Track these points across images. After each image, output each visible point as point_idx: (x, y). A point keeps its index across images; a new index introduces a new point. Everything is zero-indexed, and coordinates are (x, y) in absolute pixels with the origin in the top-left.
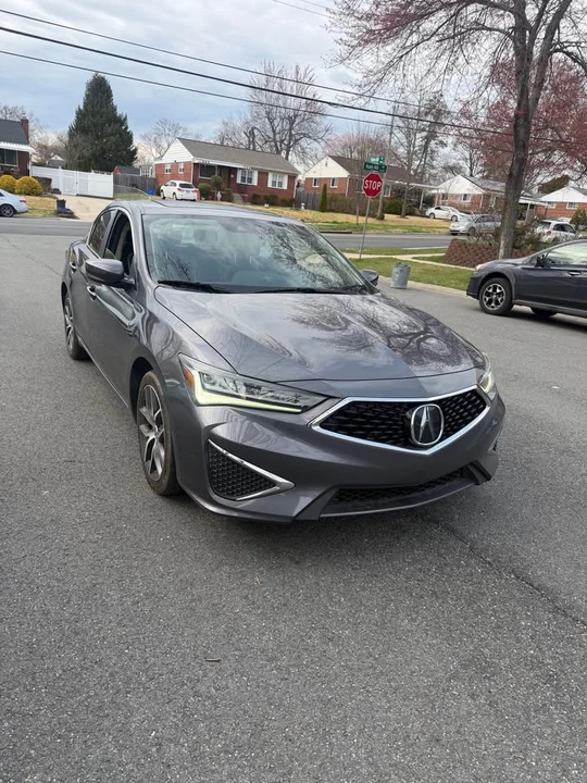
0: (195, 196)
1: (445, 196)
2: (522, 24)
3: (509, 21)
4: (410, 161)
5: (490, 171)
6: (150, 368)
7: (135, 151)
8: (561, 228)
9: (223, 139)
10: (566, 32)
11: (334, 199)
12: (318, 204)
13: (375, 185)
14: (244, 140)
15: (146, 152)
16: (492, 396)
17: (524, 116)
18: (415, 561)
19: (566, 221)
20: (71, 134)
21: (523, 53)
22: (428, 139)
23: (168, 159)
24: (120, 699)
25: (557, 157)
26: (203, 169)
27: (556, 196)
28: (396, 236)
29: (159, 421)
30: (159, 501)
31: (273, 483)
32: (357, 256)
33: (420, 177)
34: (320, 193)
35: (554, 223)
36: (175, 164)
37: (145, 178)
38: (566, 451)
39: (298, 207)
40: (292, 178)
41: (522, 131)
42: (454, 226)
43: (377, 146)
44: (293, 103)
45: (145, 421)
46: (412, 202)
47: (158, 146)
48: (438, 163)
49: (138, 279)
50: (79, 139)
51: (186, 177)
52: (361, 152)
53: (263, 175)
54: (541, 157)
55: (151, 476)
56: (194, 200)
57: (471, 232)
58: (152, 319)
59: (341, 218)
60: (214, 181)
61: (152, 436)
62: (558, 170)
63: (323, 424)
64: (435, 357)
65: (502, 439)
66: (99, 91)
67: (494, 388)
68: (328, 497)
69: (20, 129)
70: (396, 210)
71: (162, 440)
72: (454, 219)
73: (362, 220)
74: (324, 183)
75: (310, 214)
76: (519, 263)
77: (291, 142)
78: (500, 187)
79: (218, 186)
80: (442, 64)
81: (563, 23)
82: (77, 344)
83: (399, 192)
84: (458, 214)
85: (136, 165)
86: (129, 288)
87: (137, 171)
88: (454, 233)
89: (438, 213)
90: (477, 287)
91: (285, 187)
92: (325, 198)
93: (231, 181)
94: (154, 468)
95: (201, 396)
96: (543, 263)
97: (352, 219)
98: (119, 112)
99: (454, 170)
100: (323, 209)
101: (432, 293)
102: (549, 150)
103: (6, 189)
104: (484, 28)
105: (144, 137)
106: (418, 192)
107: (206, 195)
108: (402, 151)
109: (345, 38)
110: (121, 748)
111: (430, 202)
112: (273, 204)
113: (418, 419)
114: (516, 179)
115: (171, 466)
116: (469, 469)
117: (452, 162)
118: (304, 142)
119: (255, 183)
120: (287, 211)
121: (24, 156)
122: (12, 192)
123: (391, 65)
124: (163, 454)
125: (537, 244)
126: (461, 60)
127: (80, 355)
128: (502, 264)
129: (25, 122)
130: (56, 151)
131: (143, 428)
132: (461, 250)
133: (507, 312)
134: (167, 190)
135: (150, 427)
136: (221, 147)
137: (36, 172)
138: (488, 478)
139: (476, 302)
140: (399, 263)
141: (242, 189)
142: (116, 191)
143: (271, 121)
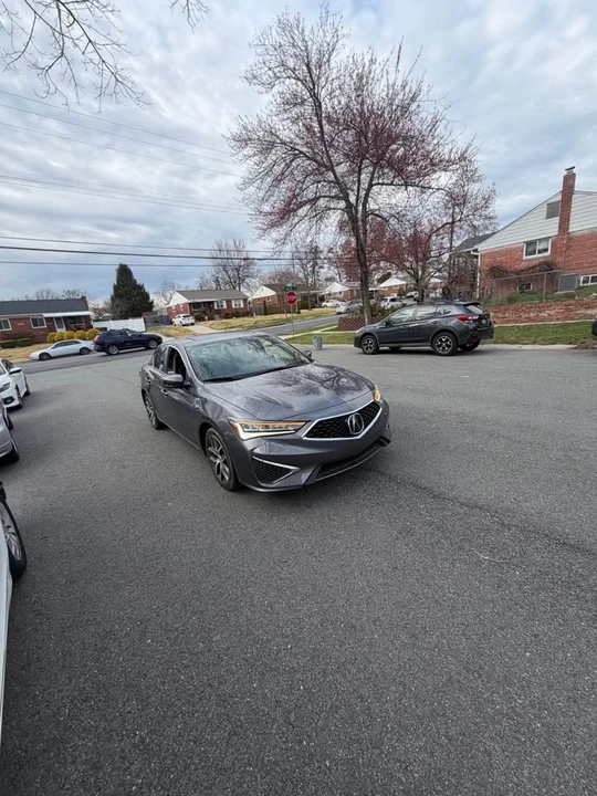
0: (193, 321)
1: (329, 295)
2: (349, 205)
3: (342, 204)
4: (307, 279)
5: (351, 277)
6: (211, 426)
7: (152, 302)
8: (393, 300)
9: (201, 287)
10: (372, 205)
11: (270, 307)
12: (262, 311)
13: (293, 298)
14: (214, 286)
15: (159, 302)
16: (381, 402)
17: (360, 249)
18: (365, 491)
19: (395, 296)
20: (113, 299)
21: (353, 219)
22: (313, 266)
23: (173, 304)
24: (245, 591)
25: (382, 264)
26: (194, 305)
27: (387, 284)
28: (309, 321)
29: (221, 453)
30: (230, 493)
31: (289, 470)
32: (291, 336)
33: (314, 287)
34: (262, 306)
35: (389, 298)
36: (178, 306)
37: (161, 316)
38: (423, 419)
39: (252, 315)
40: (245, 300)
41: (362, 257)
42: (338, 310)
43: (287, 275)
44: (237, 262)
45: (212, 454)
46: (313, 301)
47: (165, 297)
48: (322, 277)
49: (191, 381)
50: (118, 301)
51: (185, 311)
52: (280, 280)
53: (229, 302)
54: (374, 265)
55: (223, 482)
56: (193, 324)
57: (348, 311)
58: (204, 401)
59: (277, 316)
60: (202, 310)
61: (218, 462)
62: (385, 270)
63: (307, 436)
64: (349, 389)
65: (391, 421)
66: (124, 273)
67: (382, 398)
68: (317, 470)
69: (82, 303)
70: (305, 307)
71: (225, 462)
72: (338, 306)
73: (289, 315)
74: (264, 300)
75: (259, 318)
76: (377, 326)
77: (241, 280)
78: (357, 284)
79: (204, 313)
80: (313, 230)
81: (370, 199)
82: (158, 422)
83: (305, 298)
84: (339, 303)
85: (154, 309)
86: (187, 387)
87: (156, 313)
88: (339, 313)
89: (328, 304)
90: (359, 342)
91: (242, 306)
92: (266, 308)
93: (211, 309)
94: (223, 477)
95: (243, 435)
96: (388, 324)
97: (283, 316)
98: (138, 282)
99: (331, 279)
100: (266, 314)
101: (336, 349)
102: (378, 262)
103: (80, 338)
104: (330, 209)
105: (155, 293)
106: (315, 295)
107: (199, 319)
108: (301, 275)
109: (260, 225)
110: (254, 613)
111: (322, 299)
112: (237, 317)
113: (351, 422)
114: (365, 282)
115: (234, 474)
116: (380, 440)
117: (329, 276)
118: (247, 280)
119: (225, 307)
120: (246, 319)
121: (87, 318)
122: (84, 339)
123: (287, 235)
124: (227, 469)
125: (384, 312)
126: (323, 226)
127: (161, 426)
128: (369, 328)
129: (84, 298)
130: (105, 310)
131: (212, 458)
132: (345, 323)
133: (377, 352)
134: (177, 321)
135: (216, 457)
136: (201, 291)
137: (96, 325)
138: (389, 442)
139: (360, 350)
140: (315, 336)
141: (218, 312)
142: (146, 327)
143: (227, 272)
